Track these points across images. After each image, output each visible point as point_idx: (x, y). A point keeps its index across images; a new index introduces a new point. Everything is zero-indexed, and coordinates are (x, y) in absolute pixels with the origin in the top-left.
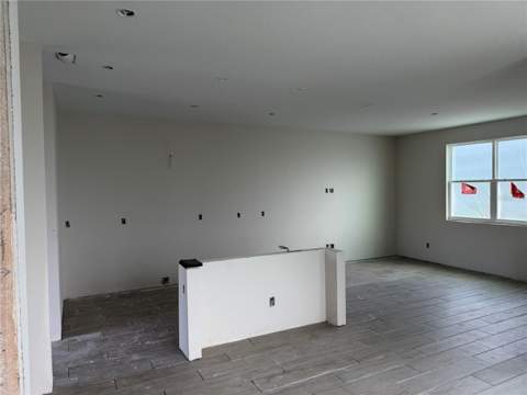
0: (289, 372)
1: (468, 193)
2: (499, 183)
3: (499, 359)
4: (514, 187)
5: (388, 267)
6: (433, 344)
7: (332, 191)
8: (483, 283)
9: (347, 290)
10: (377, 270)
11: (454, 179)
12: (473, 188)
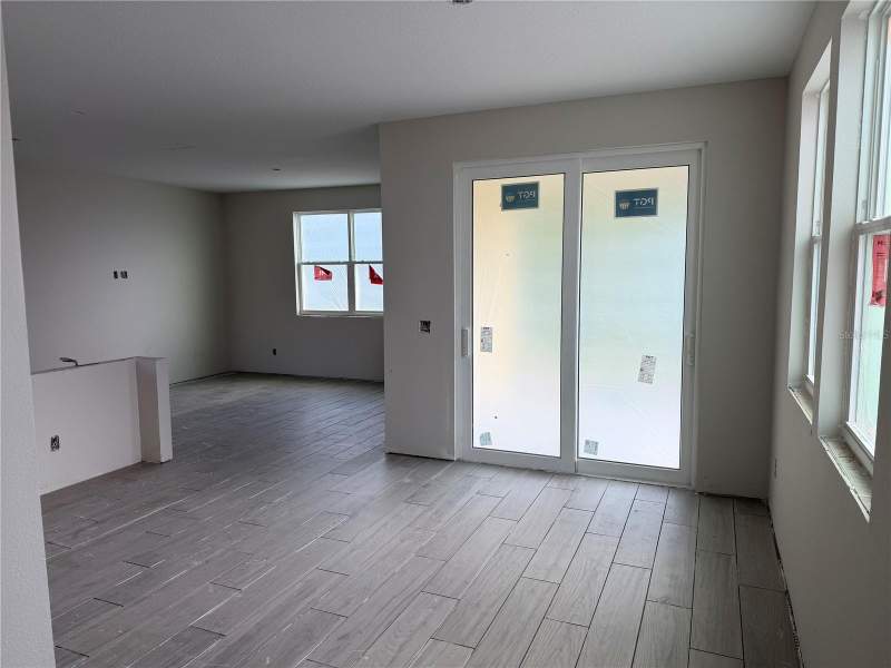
0: (103, 522)
1: (322, 278)
2: (356, 266)
3: (357, 454)
4: (372, 270)
5: (221, 387)
6: (290, 455)
7: (125, 275)
8: (342, 389)
9: (173, 419)
10: (204, 392)
11: (304, 260)
12: (328, 272)
